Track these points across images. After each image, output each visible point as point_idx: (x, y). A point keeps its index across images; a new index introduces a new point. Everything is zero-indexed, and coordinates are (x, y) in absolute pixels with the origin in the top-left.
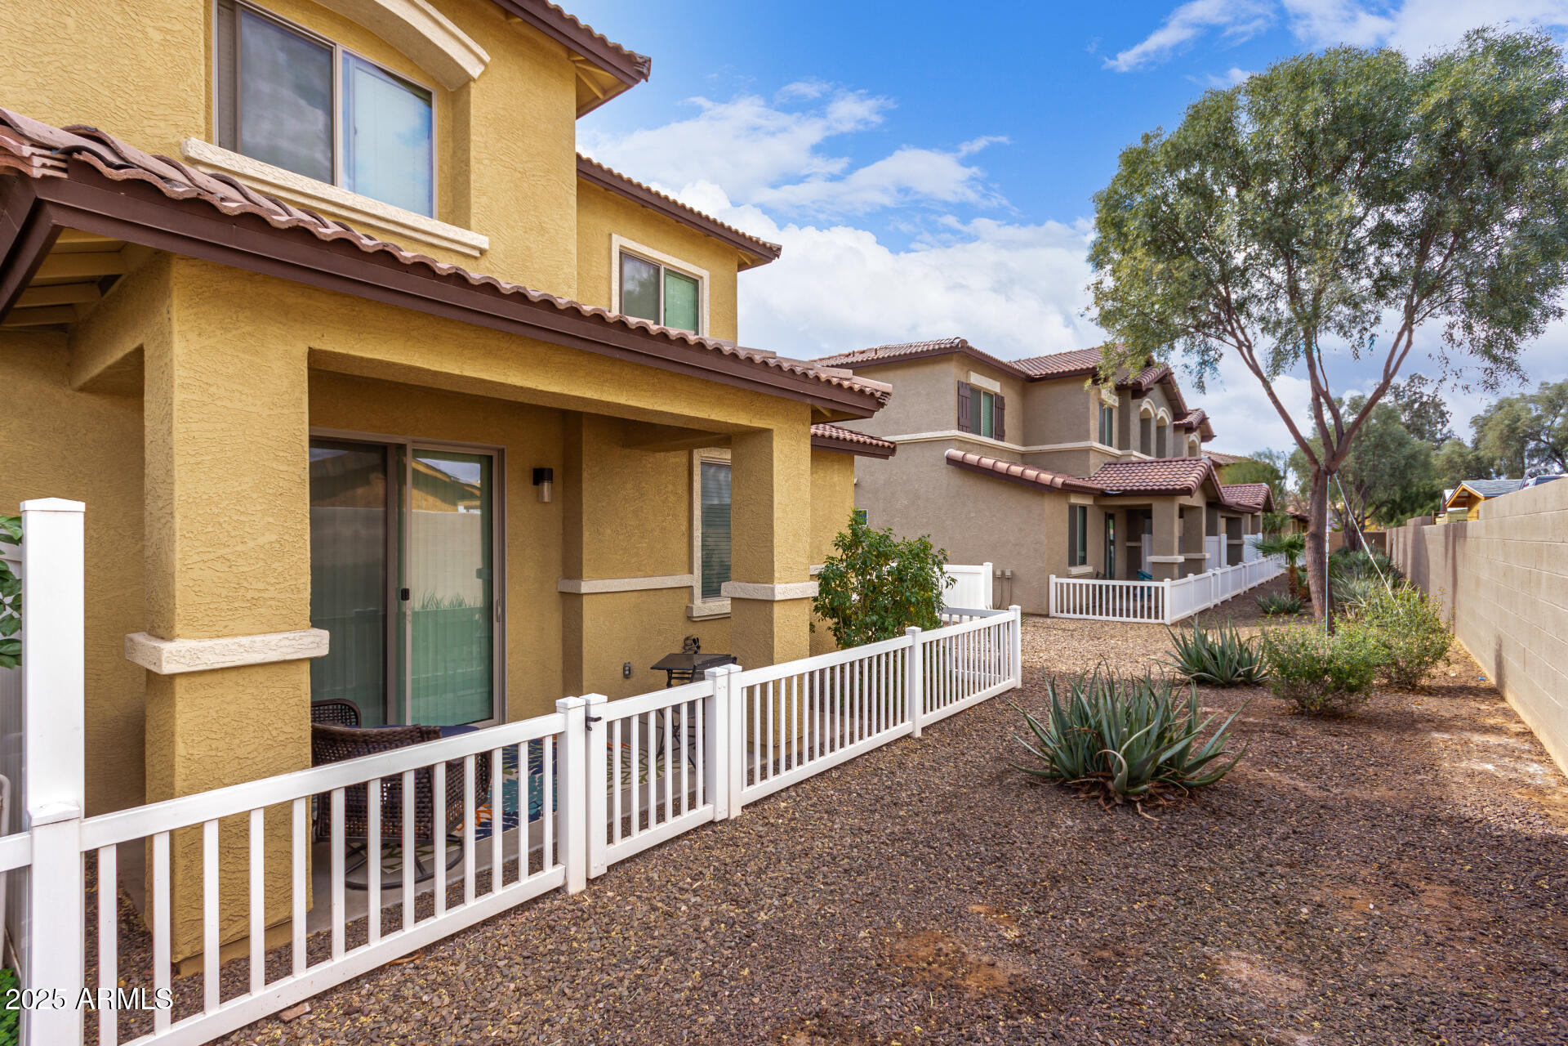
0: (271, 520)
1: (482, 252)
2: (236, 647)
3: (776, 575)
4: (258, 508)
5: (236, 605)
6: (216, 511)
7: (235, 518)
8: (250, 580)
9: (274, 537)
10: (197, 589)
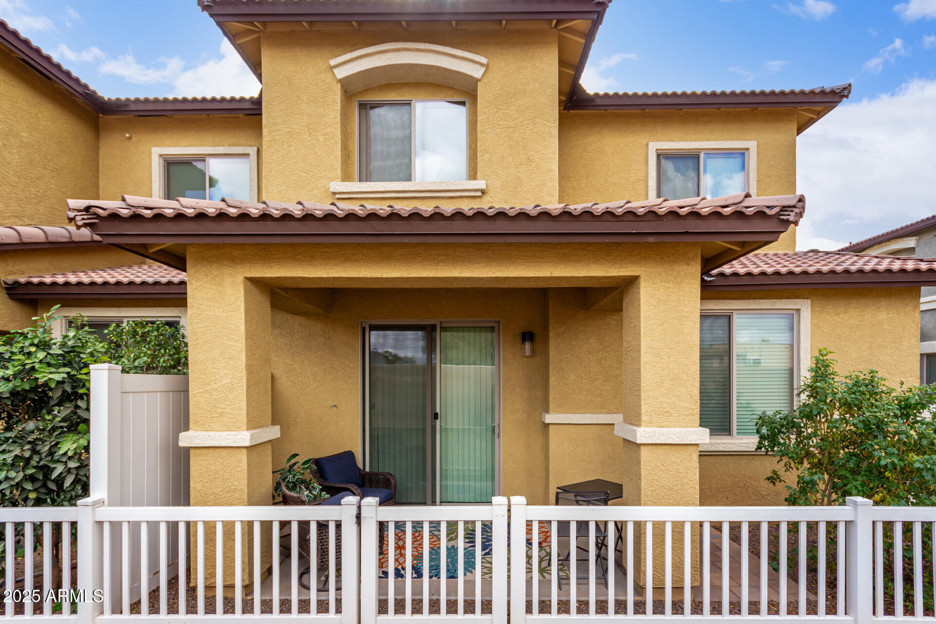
0: (227, 371)
1: (483, 192)
2: (207, 437)
3: (643, 418)
4: (222, 365)
5: (213, 415)
6: (204, 367)
7: (212, 371)
8: (219, 403)
9: (229, 381)
10: (198, 406)
